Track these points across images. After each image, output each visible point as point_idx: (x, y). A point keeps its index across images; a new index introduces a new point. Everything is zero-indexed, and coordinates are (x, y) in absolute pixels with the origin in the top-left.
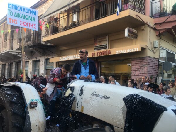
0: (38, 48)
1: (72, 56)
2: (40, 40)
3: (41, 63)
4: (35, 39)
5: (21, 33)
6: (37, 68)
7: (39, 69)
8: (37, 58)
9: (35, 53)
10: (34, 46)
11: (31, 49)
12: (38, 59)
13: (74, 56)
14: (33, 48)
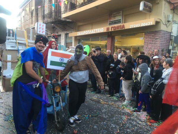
0: (58, 24)
1: (88, 31)
2: (60, 17)
3: (62, 37)
4: (56, 16)
5: (44, 10)
6: (59, 42)
8: (59, 33)
9: (56, 28)
10: (55, 22)
11: (53, 25)
13: (91, 31)
14: (54, 24)
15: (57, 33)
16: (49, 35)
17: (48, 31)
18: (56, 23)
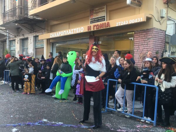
0: (24, 23)
1: (64, 32)
2: (27, 14)
3: (29, 41)
4: (21, 13)
5: (5, 7)
6: (26, 47)
7: (27, 48)
8: (25, 35)
9: (21, 30)
10: (20, 20)
11: (16, 24)
12: (25, 37)
13: (67, 31)
14: (19, 23)
15: (23, 35)
16: (12, 39)
17: (11, 33)
18: (21, 22)
